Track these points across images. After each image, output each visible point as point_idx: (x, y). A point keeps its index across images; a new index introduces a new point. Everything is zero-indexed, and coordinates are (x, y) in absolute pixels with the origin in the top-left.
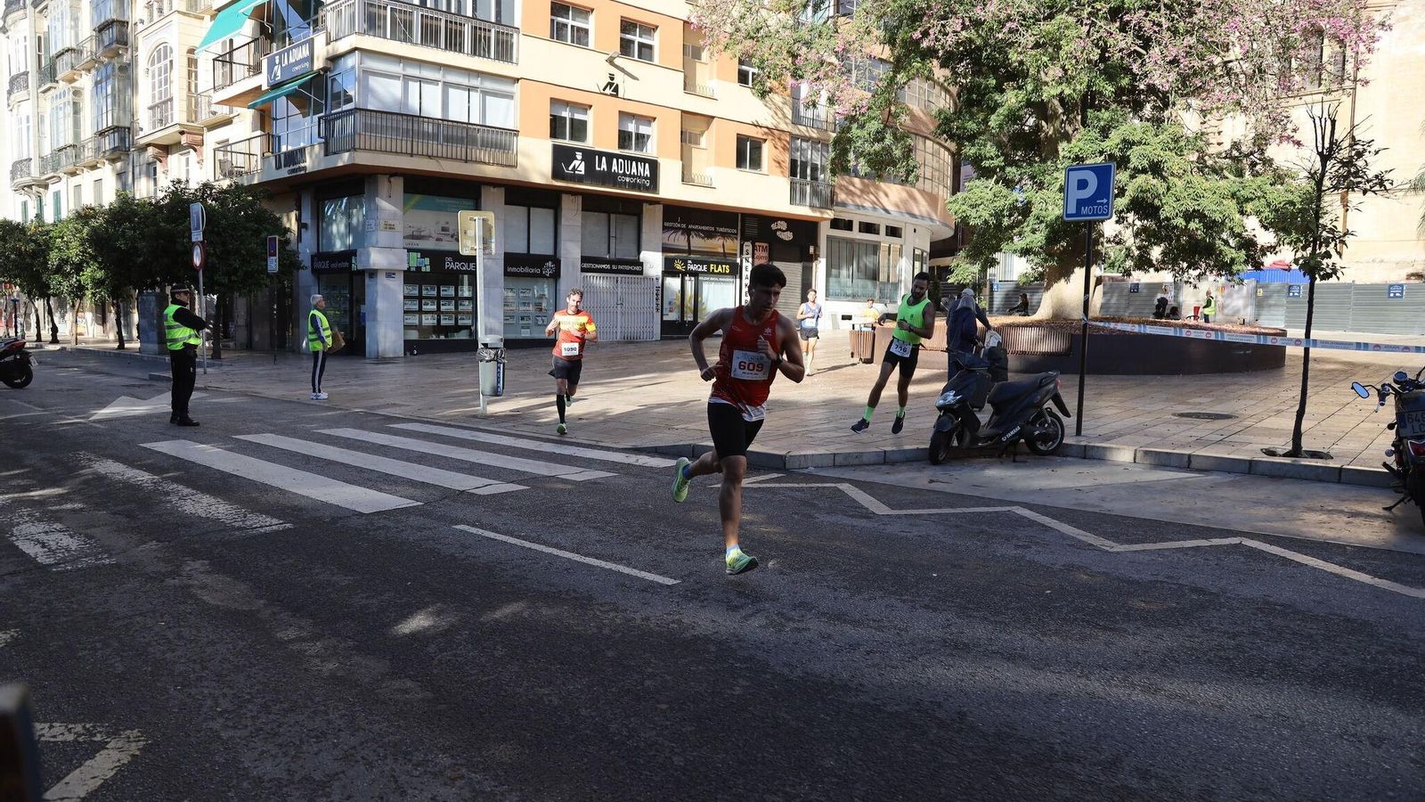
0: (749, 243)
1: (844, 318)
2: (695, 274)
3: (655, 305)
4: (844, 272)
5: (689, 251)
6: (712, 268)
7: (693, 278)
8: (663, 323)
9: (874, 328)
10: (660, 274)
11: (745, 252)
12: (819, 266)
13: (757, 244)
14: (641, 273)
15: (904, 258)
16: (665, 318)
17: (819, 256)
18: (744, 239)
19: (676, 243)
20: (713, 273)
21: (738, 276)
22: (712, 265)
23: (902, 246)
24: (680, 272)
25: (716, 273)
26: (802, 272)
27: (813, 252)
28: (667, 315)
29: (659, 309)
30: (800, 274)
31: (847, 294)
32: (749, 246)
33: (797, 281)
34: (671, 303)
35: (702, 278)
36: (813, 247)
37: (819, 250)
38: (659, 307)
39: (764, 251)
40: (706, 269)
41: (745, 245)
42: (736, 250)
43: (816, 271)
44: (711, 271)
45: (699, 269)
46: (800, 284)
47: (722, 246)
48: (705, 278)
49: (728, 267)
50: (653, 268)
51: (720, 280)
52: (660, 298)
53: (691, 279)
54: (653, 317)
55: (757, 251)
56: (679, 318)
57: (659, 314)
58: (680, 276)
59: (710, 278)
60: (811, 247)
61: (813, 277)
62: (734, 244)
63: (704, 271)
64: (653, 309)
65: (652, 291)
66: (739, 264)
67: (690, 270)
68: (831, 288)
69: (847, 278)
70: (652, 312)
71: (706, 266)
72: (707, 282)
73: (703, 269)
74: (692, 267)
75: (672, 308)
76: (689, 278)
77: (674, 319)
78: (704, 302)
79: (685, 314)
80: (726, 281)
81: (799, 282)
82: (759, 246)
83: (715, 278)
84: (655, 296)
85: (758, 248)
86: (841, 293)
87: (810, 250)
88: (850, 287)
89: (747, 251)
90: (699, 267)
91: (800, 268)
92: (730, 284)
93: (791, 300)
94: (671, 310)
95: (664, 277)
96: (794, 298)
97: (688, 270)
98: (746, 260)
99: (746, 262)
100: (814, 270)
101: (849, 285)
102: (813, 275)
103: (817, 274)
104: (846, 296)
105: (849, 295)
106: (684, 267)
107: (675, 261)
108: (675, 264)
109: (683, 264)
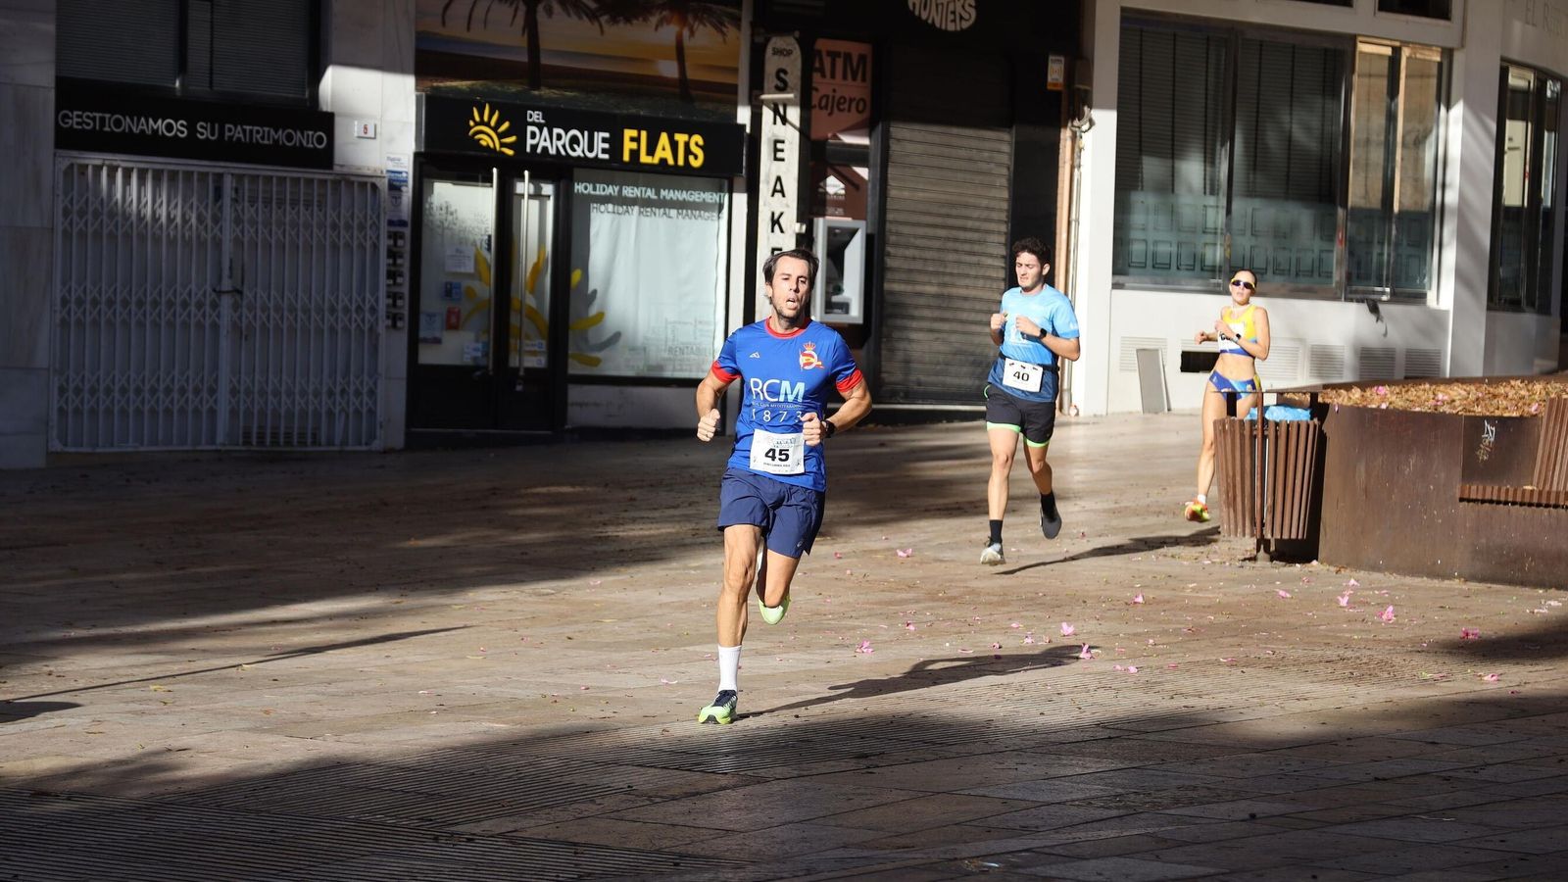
0: (788, 42)
1: (1196, 362)
2: (556, 170)
3: (383, 302)
4: (1192, 170)
5: (534, 72)
6: (628, 146)
7: (548, 189)
8: (424, 382)
9: (1319, 410)
10: (406, 165)
11: (770, 80)
12: (1087, 140)
13: (822, 45)
14: (325, 157)
16: (428, 356)
17: (1087, 101)
18: (767, 24)
19: (477, 34)
20: (635, 170)
21: (741, 181)
22: (629, 133)
23: (1448, 53)
24: (492, 157)
25: (650, 169)
26: (1012, 168)
27: (1061, 80)
28: (437, 341)
29: (403, 314)
30: (1004, 182)
31: (1209, 262)
32: (789, 53)
33: (993, 204)
34: (454, 291)
35: (586, 188)
36: (1063, 59)
37: (1088, 78)
38: (402, 307)
39: (854, 79)
40: (604, 151)
41: (774, 49)
42: (735, 71)
43: (1076, 163)
44: (626, 157)
45: (575, 146)
46: (1003, 216)
47: (674, 53)
48: (602, 186)
49: (697, 144)
50: (375, 138)
51: (664, 197)
52: (406, 270)
53: (541, 188)
54: (375, 349)
55: (824, 76)
56: (486, 355)
57: (402, 339)
58: (492, 174)
59: (620, 191)
60: (1054, 61)
61: (1063, 187)
62: (724, 40)
63: (597, 155)
64: (375, 317)
65: (371, 238)
66: (748, 130)
67: (539, 150)
68: (1135, 234)
69: (1205, 193)
70: (371, 329)
71: (607, 135)
72: (610, 207)
73: (591, 149)
74: (545, 140)
75: (459, 312)
76: (532, 186)
77: (467, 360)
78: (595, 292)
79: (512, 341)
80: (689, 202)
81: (1001, 210)
82: (829, 53)
83: (644, 189)
84: (384, 261)
85: (827, 62)
86: (1179, 256)
87: (1057, 80)
88: (1219, 231)
89: (782, 75)
90: (574, 140)
91: (1006, 148)
92: (707, 214)
93: (967, 287)
94: (453, 320)
95: (426, 180)
96: (976, 277)
97: (528, 150)
98: (776, 112)
99: (775, 123)
100: (1065, 162)
101: (1215, 222)
102: (1064, 181)
103: (1080, 175)
104: (1203, 270)
105: (1217, 269)
106: (513, 139)
107: (473, 112)
108: (472, 123)
109: (506, 125)
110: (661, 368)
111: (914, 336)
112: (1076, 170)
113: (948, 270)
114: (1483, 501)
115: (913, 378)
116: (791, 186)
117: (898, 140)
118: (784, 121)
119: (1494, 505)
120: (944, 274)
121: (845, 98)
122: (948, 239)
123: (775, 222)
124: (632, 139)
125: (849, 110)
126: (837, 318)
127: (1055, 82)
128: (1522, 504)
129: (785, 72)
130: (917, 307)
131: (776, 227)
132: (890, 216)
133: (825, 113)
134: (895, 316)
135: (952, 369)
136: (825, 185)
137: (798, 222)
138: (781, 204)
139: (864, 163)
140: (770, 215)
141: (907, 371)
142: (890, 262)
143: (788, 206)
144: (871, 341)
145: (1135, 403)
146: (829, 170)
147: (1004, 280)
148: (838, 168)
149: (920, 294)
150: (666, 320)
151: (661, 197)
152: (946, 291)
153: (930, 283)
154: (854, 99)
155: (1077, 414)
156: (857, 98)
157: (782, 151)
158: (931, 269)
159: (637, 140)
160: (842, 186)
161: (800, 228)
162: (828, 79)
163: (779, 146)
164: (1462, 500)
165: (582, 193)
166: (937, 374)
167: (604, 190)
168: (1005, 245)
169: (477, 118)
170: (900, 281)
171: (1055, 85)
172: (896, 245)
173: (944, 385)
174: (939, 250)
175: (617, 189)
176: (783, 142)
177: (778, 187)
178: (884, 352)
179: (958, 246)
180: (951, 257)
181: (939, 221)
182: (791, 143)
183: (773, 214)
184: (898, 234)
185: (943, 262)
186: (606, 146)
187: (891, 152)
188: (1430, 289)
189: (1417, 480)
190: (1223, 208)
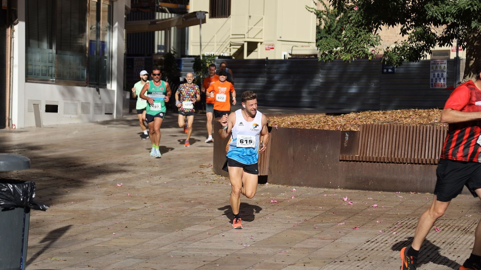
12: (16, 27)
17: (16, 15)
23: (112, 2)
27: (6, 6)
31: (50, 73)
37: (16, 6)
43: (12, 37)
61: (8, 45)
68: (29, 63)
69: (48, 48)
86: (42, 70)
88: (53, 62)
100: (8, 36)
101: (52, 59)
102: (8, 43)
103: (14, 41)
104: (49, 76)
105: (53, 75)
112: (12, 39)
114: (350, 161)
119: (355, 162)
127: (4, 6)
128: (367, 162)
145: (33, 123)
155: (15, 128)
164: (340, 161)
171: (5, 7)
188: (109, 83)
189: (319, 154)
190: (54, 53)
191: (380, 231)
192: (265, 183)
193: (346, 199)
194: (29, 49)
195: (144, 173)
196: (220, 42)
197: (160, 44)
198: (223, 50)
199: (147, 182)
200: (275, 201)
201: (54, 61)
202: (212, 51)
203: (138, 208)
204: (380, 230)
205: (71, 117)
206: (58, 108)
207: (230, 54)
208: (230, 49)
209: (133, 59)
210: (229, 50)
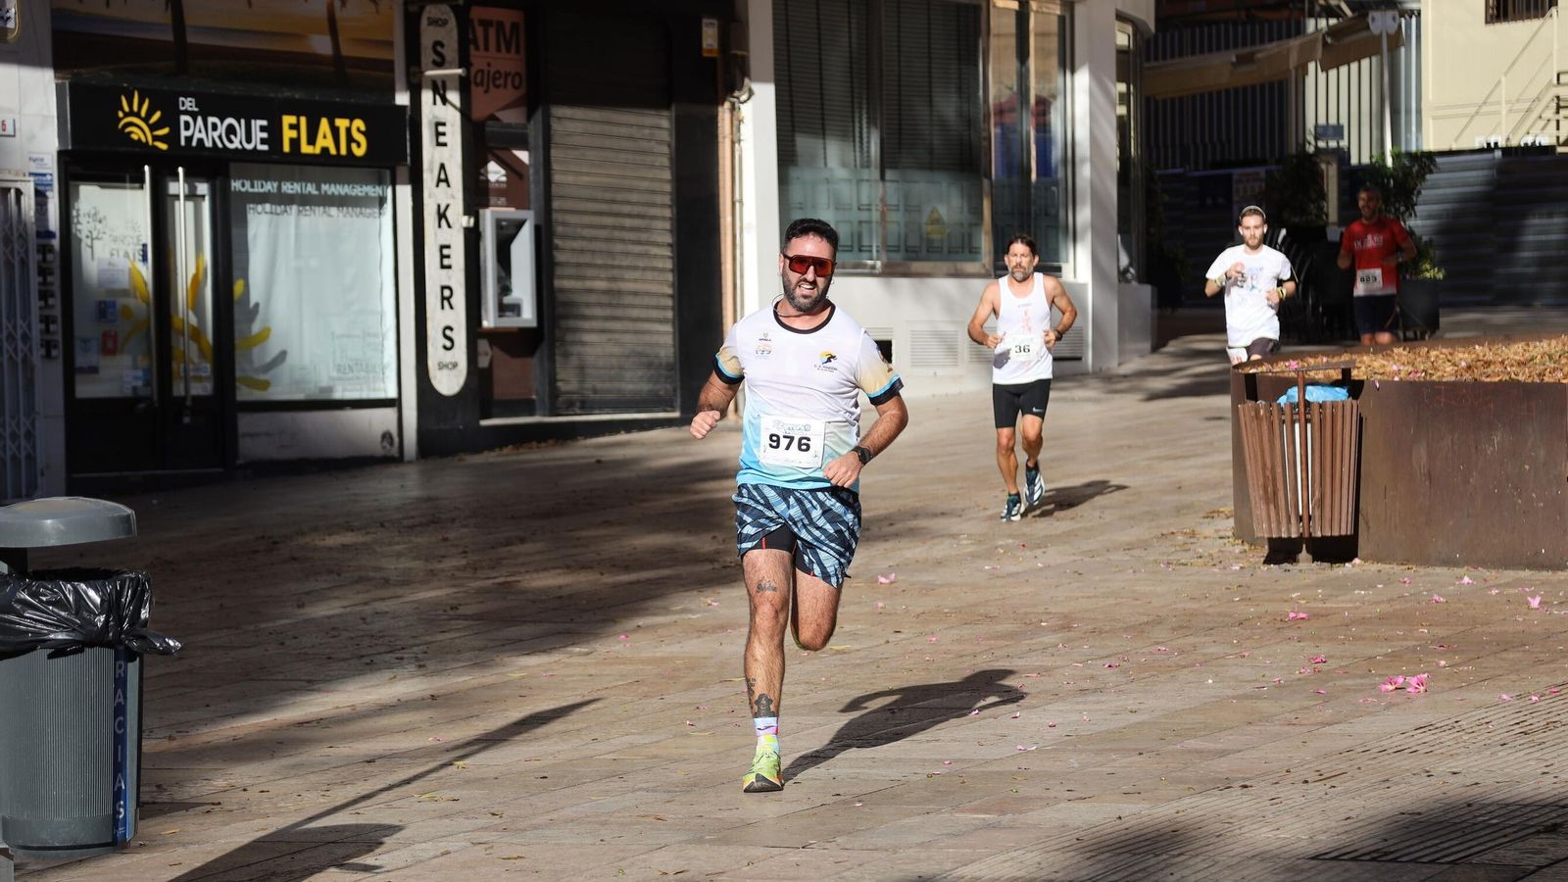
0: (443, 11)
2: (211, 165)
3: (37, 327)
4: (852, 142)
6: (288, 134)
7: (203, 188)
8: (83, 417)
10: (51, 166)
11: (427, 56)
12: (746, 110)
13: (477, 13)
15: (1082, 79)
16: (85, 389)
17: (745, 72)
19: (117, 9)
20: (296, 157)
21: (403, 172)
22: (288, 120)
23: (1069, 5)
24: (145, 153)
25: (311, 160)
26: (673, 144)
27: (715, 46)
28: (94, 370)
29: (57, 341)
30: (666, 161)
31: (865, 242)
32: (445, 23)
33: (656, 186)
34: (110, 310)
35: (243, 185)
36: (715, 22)
37: (743, 41)
38: (55, 333)
39: (508, 50)
40: (263, 141)
41: (429, 18)
42: (390, 44)
43: (735, 139)
44: (286, 148)
45: (232, 137)
46: (667, 200)
47: (326, 25)
48: (259, 183)
49: (358, 130)
50: (14, 136)
51: (326, 192)
52: (56, 288)
53: (195, 188)
54: (30, 384)
55: (477, 48)
56: (147, 384)
57: (57, 369)
58: (143, 173)
59: (279, 187)
60: (707, 25)
61: (724, 165)
62: (377, 12)
63: (256, 146)
64: (28, 345)
65: (19, 253)
66: (409, 112)
67: (194, 143)
69: (856, 166)
70: (25, 360)
71: (264, 123)
72: (268, 206)
73: (249, 140)
74: (202, 131)
75: (116, 335)
76: (186, 186)
77: (128, 392)
78: (257, 305)
79: (174, 366)
80: (351, 196)
81: (663, 193)
82: (482, 22)
83: (304, 184)
84: (35, 280)
85: (480, 31)
87: (711, 45)
88: (874, 208)
89: (439, 48)
90: (231, 130)
91: (665, 123)
92: (368, 211)
93: (635, 280)
94: (110, 344)
95: (72, 183)
96: (645, 269)
97: (183, 143)
98: (436, 91)
99: (435, 103)
100: (724, 138)
101: (869, 197)
102: (724, 158)
103: (741, 150)
104: (860, 250)
105: (874, 249)
106: (165, 131)
107: (121, 102)
108: (121, 114)
109: (157, 115)
110: (330, 389)
111: (587, 337)
112: (737, 145)
113: (616, 263)
115: (588, 385)
116: (456, 174)
117: (559, 118)
118: (445, 101)
120: (613, 267)
121: (498, 72)
122: (614, 228)
123: (442, 215)
124: (292, 127)
125: (505, 86)
126: (510, 322)
127: (710, 48)
129: (442, 45)
130: (588, 305)
131: (443, 222)
132: (556, 204)
133: (481, 90)
134: (566, 317)
135: (628, 375)
136: (487, 172)
137: (465, 214)
138: (446, 195)
139: (524, 146)
140: (436, 207)
141: (582, 378)
142: (560, 257)
143: (453, 197)
144: (544, 347)
146: (490, 156)
147: (672, 271)
148: (497, 152)
149: (590, 291)
150: (333, 334)
151: (323, 192)
152: (615, 286)
153: (601, 279)
154: (509, 74)
156: (513, 72)
157: (444, 134)
158: (599, 261)
159: (295, 127)
160: (503, 172)
161: (466, 221)
162: (482, 52)
163: (441, 129)
165: (240, 191)
166: (611, 379)
167: (262, 186)
168: (671, 231)
169: (126, 109)
170: (570, 277)
171: (710, 51)
172: (564, 237)
173: (619, 391)
174: (607, 240)
175: (275, 185)
176: (444, 124)
177: (443, 176)
178: (558, 358)
179: (627, 235)
180: (619, 247)
181: (604, 207)
182: (453, 125)
183: (439, 206)
184: (564, 224)
185: (611, 254)
186: (265, 135)
187: (552, 132)
188: (1067, 261)
189: (1506, 460)
190: (876, 181)
191: (1505, 697)
192: (1350, 560)
193: (1535, 603)
194: (794, 173)
195: (1010, 541)
196: (1518, 101)
197: (1322, 121)
198: (1532, 126)
199: (987, 567)
200: (1302, 615)
201: (877, 205)
202: (1492, 133)
203: (857, 647)
204: (1506, 693)
205: (935, 373)
206: (893, 348)
207: (1558, 138)
208: (1558, 122)
209: (1230, 176)
210: (1554, 124)
